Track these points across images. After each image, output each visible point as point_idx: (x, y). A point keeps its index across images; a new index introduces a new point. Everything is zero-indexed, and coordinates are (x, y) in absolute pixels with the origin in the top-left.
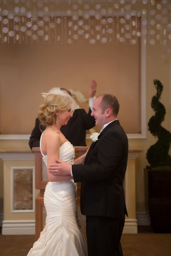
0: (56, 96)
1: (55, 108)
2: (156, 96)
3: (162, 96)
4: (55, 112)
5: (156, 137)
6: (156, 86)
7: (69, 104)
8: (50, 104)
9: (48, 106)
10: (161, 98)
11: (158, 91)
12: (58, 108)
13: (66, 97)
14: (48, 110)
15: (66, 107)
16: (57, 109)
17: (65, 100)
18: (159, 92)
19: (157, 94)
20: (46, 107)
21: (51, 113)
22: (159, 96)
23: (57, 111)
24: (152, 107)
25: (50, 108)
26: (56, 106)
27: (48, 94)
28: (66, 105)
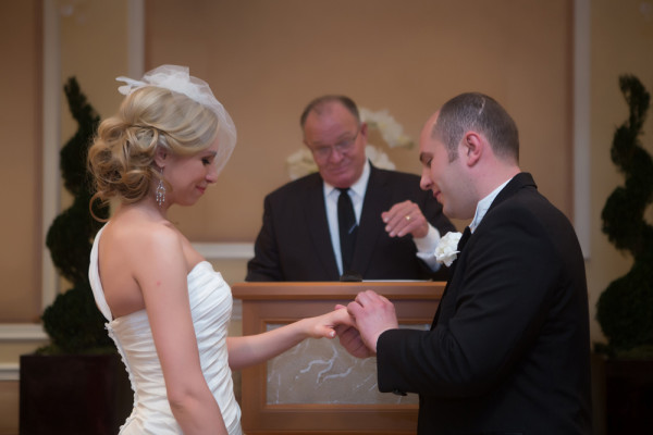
0: (167, 95)
1: (155, 139)
2: (628, 125)
3: (646, 127)
4: (152, 154)
5: (628, 253)
6: (628, 94)
7: (211, 131)
8: (139, 121)
9: (130, 126)
10: (643, 133)
11: (632, 111)
12: (167, 142)
13: (206, 109)
14: (128, 142)
15: (197, 141)
16: (163, 142)
17: (201, 115)
18: (636, 113)
19: (632, 119)
20: (124, 131)
21: (138, 156)
22: (639, 125)
23: (164, 152)
24: (615, 159)
25: (140, 135)
26: (162, 132)
27: (140, 84)
28: (200, 134)
